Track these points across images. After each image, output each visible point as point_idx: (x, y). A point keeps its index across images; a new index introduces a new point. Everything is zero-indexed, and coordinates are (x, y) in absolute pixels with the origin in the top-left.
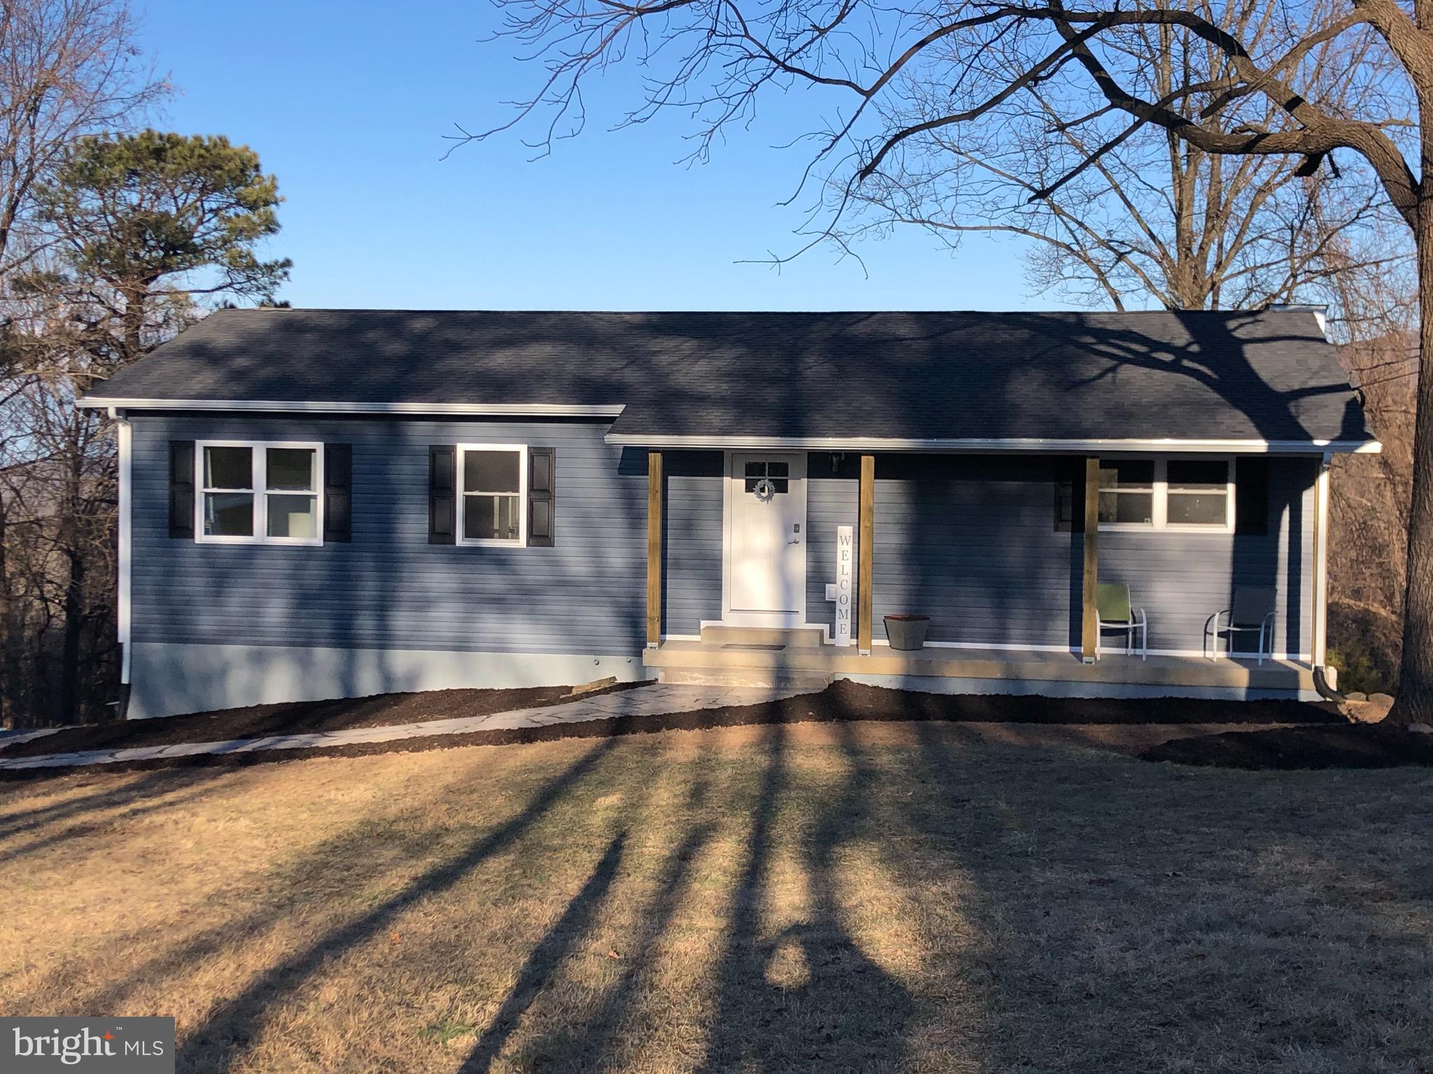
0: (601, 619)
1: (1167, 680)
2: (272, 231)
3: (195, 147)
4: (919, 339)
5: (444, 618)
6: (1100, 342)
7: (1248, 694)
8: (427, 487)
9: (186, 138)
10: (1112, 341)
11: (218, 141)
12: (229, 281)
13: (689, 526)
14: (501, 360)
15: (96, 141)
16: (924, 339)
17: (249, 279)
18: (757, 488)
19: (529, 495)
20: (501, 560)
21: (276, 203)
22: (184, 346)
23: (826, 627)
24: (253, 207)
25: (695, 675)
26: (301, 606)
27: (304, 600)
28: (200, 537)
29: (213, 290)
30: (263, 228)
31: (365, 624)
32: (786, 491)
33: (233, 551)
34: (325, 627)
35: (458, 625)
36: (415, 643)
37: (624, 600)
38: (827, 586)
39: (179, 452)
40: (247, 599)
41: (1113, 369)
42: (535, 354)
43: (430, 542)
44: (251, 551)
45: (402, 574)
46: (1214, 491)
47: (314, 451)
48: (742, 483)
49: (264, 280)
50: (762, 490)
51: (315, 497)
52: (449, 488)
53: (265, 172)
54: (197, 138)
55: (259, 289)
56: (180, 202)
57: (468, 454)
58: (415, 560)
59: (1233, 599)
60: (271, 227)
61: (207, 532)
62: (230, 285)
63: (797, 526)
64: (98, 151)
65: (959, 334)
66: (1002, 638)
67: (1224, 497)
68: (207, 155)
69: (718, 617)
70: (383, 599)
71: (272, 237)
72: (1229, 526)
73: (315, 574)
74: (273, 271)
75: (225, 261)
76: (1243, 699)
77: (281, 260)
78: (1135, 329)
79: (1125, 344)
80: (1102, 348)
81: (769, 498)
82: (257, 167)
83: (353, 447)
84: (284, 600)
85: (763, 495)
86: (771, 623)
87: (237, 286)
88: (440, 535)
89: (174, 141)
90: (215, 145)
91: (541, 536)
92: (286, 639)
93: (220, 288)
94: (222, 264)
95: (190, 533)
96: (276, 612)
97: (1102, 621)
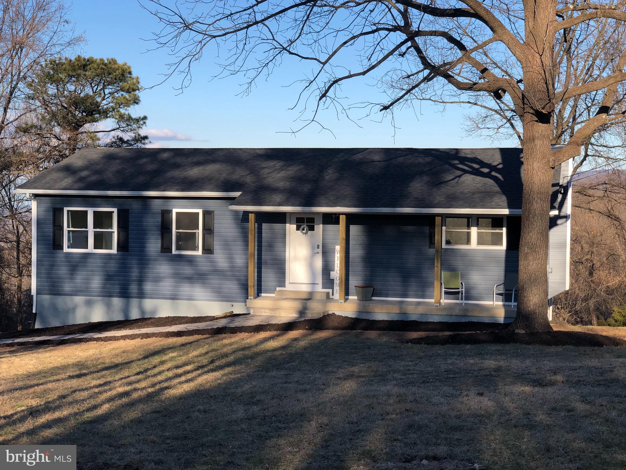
0: (232, 287)
1: (470, 314)
2: (137, 103)
3: (100, 64)
4: (382, 161)
5: (166, 286)
6: (460, 163)
7: (505, 320)
8: (160, 228)
9: (97, 60)
10: (466, 163)
11: (111, 61)
12: (118, 127)
13: (271, 246)
14: (195, 172)
15: (55, 61)
16: (384, 161)
17: (128, 125)
18: (301, 229)
19: (203, 231)
20: (190, 260)
21: (138, 90)
22: (62, 166)
23: (330, 291)
24: (128, 91)
25: (266, 311)
26: (107, 280)
27: (108, 278)
28: (66, 249)
29: (110, 131)
30: (132, 102)
31: (133, 288)
32: (314, 230)
33: (78, 256)
34: (116, 289)
35: (172, 288)
36: (155, 296)
37: (242, 278)
38: (331, 272)
39: (57, 212)
40: (84, 276)
41: (460, 176)
42: (211, 169)
43: (162, 252)
44: (86, 256)
45: (149, 266)
46: (497, 231)
47: (113, 212)
48: (294, 226)
49: (135, 126)
50: (303, 230)
51: (114, 232)
52: (169, 228)
53: (134, 75)
54: (102, 60)
55: (131, 130)
56: (95, 89)
57: (178, 214)
58: (156, 260)
59: (505, 279)
60: (136, 101)
61: (68, 247)
62: (118, 129)
63: (318, 246)
64: (56, 66)
65: (401, 159)
66: (405, 295)
67: (502, 233)
68: (105, 67)
69: (284, 286)
70: (141, 277)
71: (136, 106)
72: (504, 247)
73: (113, 266)
74: (138, 122)
75: (117, 117)
76: (502, 322)
77: (142, 116)
78: (479, 157)
79: (470, 164)
80: (461, 166)
81: (306, 233)
82: (130, 73)
83: (130, 211)
84: (100, 277)
85: (304, 232)
86: (305, 288)
87: (122, 129)
88: (166, 249)
89: (90, 61)
90: (110, 63)
91: (208, 250)
92: (101, 294)
93: (114, 130)
94: (116, 119)
95: (62, 248)
96: (96, 282)
97: (445, 288)
